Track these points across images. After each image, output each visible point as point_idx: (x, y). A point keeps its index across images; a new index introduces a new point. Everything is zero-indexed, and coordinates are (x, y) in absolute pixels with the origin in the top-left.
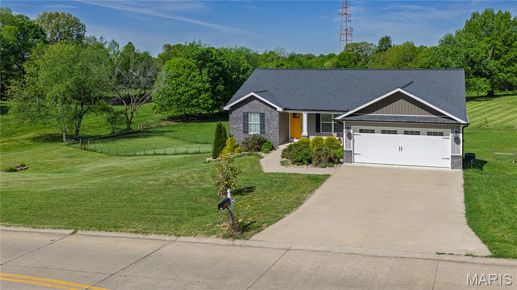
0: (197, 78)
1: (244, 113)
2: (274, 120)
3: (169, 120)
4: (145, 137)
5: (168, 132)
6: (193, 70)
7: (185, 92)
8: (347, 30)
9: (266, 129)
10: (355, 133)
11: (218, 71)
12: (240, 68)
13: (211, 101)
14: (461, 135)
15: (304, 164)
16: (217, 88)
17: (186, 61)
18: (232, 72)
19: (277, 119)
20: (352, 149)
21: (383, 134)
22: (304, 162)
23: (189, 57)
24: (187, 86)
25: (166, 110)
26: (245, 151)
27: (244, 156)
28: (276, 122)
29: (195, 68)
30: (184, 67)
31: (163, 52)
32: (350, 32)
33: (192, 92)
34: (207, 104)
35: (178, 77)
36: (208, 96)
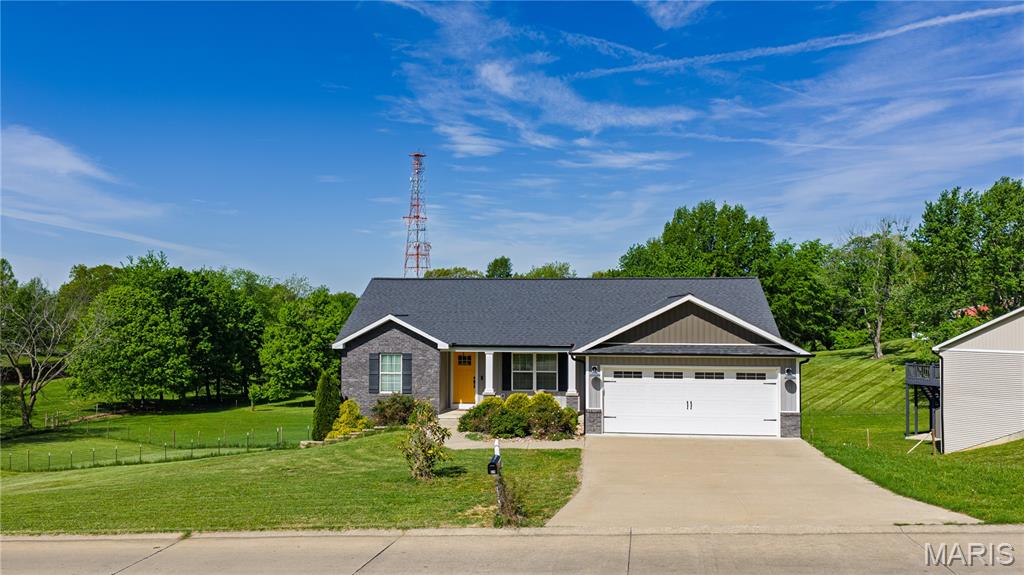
0: (161, 326)
1: (371, 354)
2: (430, 367)
3: (100, 411)
4: (67, 439)
5: (111, 430)
6: (153, 311)
7: (137, 354)
8: (418, 248)
9: (415, 385)
10: (606, 379)
11: (200, 314)
12: (239, 310)
13: (188, 372)
14: (797, 375)
15: (517, 436)
16: (199, 346)
17: (139, 294)
18: (224, 317)
19: (437, 364)
20: (601, 408)
21: (657, 379)
22: (517, 432)
23: (142, 285)
24: (141, 342)
25: (98, 390)
26: (379, 424)
27: (379, 433)
28: (434, 370)
29: (157, 307)
30: (136, 304)
31: (72, 282)
32: (423, 252)
33: (152, 353)
34: (181, 377)
35: (123, 324)
36: (182, 362)
